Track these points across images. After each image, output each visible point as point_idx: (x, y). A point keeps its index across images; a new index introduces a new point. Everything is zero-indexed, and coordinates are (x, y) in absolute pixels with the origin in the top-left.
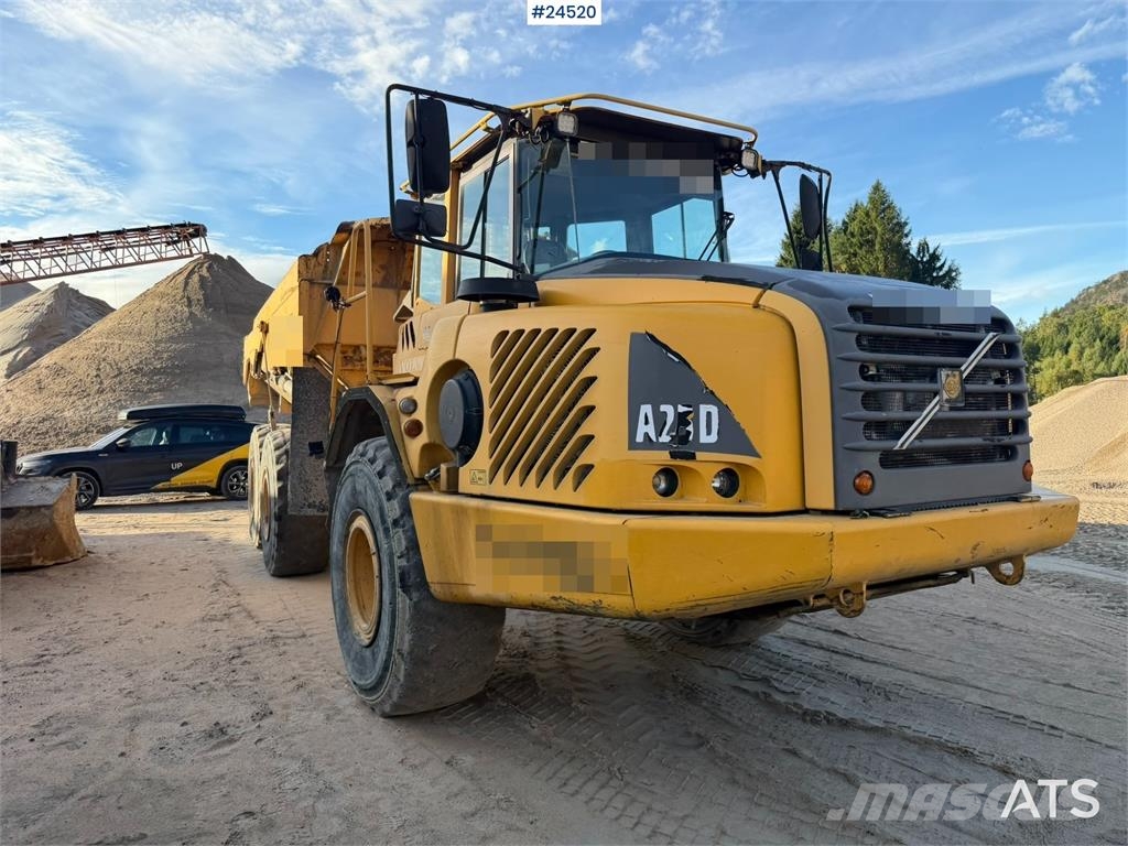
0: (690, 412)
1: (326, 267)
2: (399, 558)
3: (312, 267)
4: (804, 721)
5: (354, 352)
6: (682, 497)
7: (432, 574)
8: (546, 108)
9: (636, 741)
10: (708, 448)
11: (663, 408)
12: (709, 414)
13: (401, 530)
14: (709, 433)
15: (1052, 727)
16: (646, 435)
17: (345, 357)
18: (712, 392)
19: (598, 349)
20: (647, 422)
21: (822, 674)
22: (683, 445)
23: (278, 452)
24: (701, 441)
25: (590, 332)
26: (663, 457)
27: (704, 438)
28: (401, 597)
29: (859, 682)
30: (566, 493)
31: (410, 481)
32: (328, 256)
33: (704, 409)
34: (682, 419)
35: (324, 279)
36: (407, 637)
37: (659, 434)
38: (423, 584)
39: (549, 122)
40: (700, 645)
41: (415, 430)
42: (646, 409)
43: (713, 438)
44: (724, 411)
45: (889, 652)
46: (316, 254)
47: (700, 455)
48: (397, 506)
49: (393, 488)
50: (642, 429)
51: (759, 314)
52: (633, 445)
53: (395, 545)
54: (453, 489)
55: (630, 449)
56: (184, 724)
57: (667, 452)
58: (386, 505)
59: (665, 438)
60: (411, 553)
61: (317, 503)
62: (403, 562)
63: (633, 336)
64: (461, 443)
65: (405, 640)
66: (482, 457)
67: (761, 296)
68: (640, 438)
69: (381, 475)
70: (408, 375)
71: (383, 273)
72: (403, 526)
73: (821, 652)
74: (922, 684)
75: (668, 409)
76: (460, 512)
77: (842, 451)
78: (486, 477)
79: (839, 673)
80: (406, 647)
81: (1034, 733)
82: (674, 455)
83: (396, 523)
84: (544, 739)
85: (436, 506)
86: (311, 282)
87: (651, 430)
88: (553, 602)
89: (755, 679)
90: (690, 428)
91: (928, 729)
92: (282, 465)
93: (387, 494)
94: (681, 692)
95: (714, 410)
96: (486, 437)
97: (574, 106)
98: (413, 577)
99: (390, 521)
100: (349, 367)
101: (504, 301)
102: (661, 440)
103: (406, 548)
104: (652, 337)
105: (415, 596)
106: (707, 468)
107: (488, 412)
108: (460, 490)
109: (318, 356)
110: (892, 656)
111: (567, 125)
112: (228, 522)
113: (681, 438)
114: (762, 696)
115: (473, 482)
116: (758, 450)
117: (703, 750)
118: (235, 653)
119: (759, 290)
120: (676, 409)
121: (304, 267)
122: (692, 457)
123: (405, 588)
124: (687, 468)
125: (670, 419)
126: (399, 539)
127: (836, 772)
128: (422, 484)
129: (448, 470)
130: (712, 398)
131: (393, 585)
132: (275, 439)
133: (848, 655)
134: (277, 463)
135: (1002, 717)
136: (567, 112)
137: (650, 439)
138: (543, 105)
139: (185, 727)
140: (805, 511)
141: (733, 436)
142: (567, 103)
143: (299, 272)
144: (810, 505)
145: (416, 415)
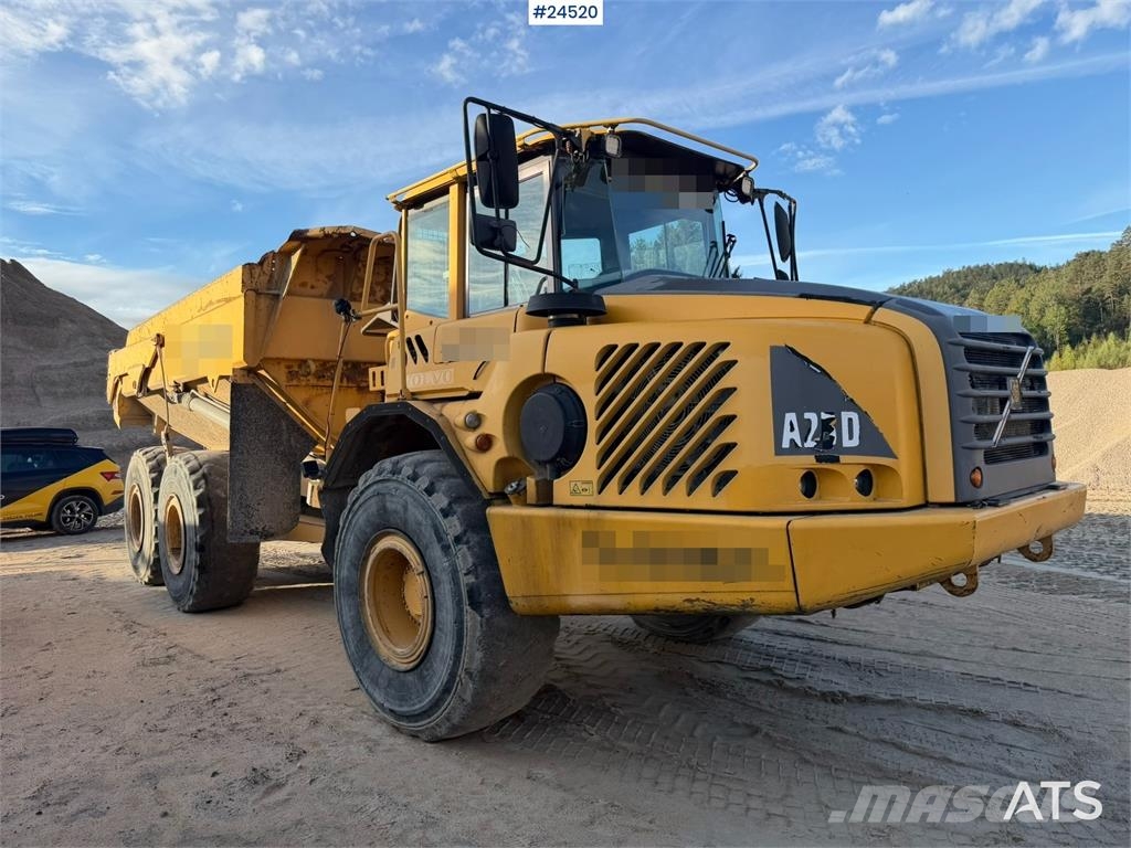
0: (833, 419)
1: (271, 276)
2: (466, 574)
3: (256, 276)
4: (826, 701)
5: (300, 367)
6: (820, 498)
7: (514, 586)
8: (592, 129)
9: (692, 736)
10: (850, 451)
11: (807, 415)
12: (850, 420)
13: (465, 547)
14: (851, 437)
15: (1025, 684)
16: (792, 441)
17: (290, 372)
18: (852, 400)
19: (736, 362)
20: (792, 429)
21: (815, 660)
22: (827, 450)
23: (194, 477)
24: (844, 445)
25: (724, 346)
26: (809, 461)
27: (847, 443)
28: (471, 618)
29: (847, 663)
30: (704, 497)
31: (486, 496)
32: (273, 265)
33: (845, 416)
34: (825, 426)
35: (269, 289)
36: (479, 655)
37: (804, 439)
38: (502, 599)
39: (597, 142)
40: (687, 643)
41: (485, 444)
42: (791, 417)
43: (855, 442)
44: (865, 418)
45: (852, 634)
46: (261, 263)
47: (843, 459)
48: (457, 523)
49: (450, 504)
50: (787, 436)
51: (870, 329)
52: (779, 451)
53: (459, 562)
54: (545, 499)
55: (777, 454)
56: (214, 774)
57: (813, 457)
58: (444, 523)
59: (810, 444)
60: (479, 569)
61: (260, 529)
62: (471, 579)
63: (774, 350)
64: (558, 455)
65: (474, 657)
66: (587, 467)
67: (872, 313)
68: (786, 444)
69: (430, 491)
70: (462, 389)
71: (330, 283)
72: (467, 542)
73: (797, 640)
74: (903, 660)
75: (811, 416)
76: (560, 524)
77: (959, 450)
78: (595, 488)
79: (827, 657)
80: (475, 666)
81: (1014, 691)
82: (819, 460)
83: (458, 540)
84: (606, 744)
85: (525, 522)
86: (258, 293)
87: (796, 436)
88: (687, 604)
89: (757, 670)
90: (834, 434)
91: (932, 697)
92: (201, 490)
93: (442, 510)
94: (702, 688)
95: (855, 416)
96: (592, 449)
97: (617, 129)
98: (483, 595)
99: (450, 539)
100: (295, 382)
101: (576, 316)
102: (807, 445)
103: (474, 564)
104: (792, 349)
105: (486, 612)
106: (850, 467)
107: (593, 425)
108: (555, 502)
109: (262, 372)
110: (860, 638)
111: (612, 146)
112: (84, 559)
113: (826, 444)
114: (776, 684)
115: (574, 493)
116: (895, 452)
117: (759, 737)
118: (211, 696)
119: (870, 308)
120: (819, 416)
121: (248, 276)
122: (836, 460)
123: (475, 605)
124: (834, 471)
125: (814, 426)
126: (464, 557)
127: (884, 741)
128: (501, 497)
129: (537, 483)
130: (852, 405)
131: (459, 603)
132: (187, 463)
133: (822, 641)
134: (195, 488)
135: (983, 681)
136: (612, 133)
137: (796, 444)
138: (589, 126)
139: (217, 777)
140: (926, 505)
141: (873, 440)
142: (613, 126)
143: (243, 282)
144: (931, 499)
145: (485, 429)
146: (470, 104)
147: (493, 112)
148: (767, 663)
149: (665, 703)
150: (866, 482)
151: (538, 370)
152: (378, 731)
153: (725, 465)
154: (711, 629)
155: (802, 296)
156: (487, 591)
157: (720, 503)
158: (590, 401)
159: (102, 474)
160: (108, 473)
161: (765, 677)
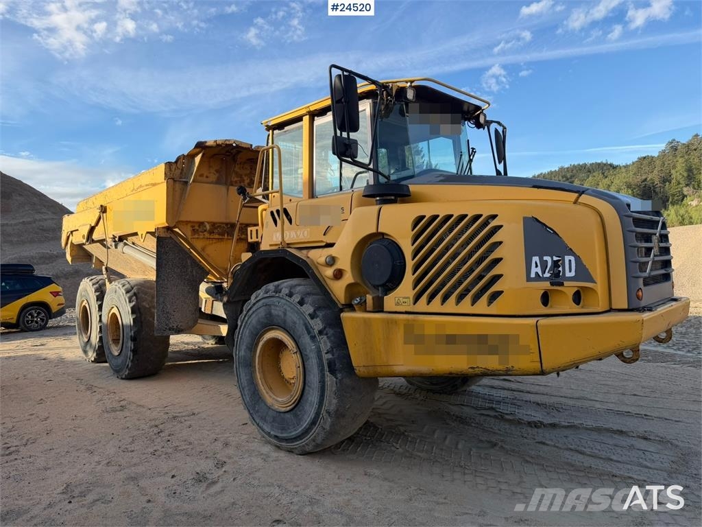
0: (559, 260)
1: (182, 170)
2: (326, 353)
3: (173, 170)
4: (531, 427)
5: (199, 226)
6: (551, 307)
7: (358, 359)
8: (398, 84)
9: (456, 448)
10: (571, 279)
11: (545, 258)
12: (570, 261)
13: (325, 337)
14: (570, 271)
15: (645, 415)
16: (537, 273)
17: (193, 230)
18: (571, 249)
19: (502, 226)
20: (537, 266)
21: (519, 403)
22: (557, 278)
23: (128, 295)
24: (567, 276)
25: (494, 217)
26: (547, 285)
27: (568, 274)
28: (329, 378)
29: (538, 404)
30: (482, 306)
31: (341, 307)
32: (183, 163)
33: (567, 258)
34: (556, 264)
35: (181, 178)
36: (334, 401)
37: (544, 272)
38: (349, 368)
39: (402, 91)
40: (441, 394)
41: (339, 275)
42: (536, 259)
43: (573, 274)
44: (578, 259)
46: (176, 162)
47: (566, 283)
48: (320, 322)
49: (315, 311)
50: (534, 270)
51: (577, 207)
52: (529, 279)
53: (322, 346)
54: (379, 307)
55: (527, 281)
56: (173, 477)
57: (549, 283)
58: (312, 322)
59: (547, 275)
60: (334, 350)
62: (330, 356)
63: (525, 219)
64: (387, 282)
65: (331, 402)
66: (406, 288)
67: (578, 198)
68: (533, 275)
69: (301, 303)
70: (322, 241)
71: (217, 175)
72: (327, 334)
73: (506, 391)
74: (571, 402)
75: (548, 259)
76: (389, 323)
77: (630, 278)
78: (412, 301)
79: (526, 401)
80: (333, 408)
81: (640, 419)
82: (552, 284)
83: (320, 332)
84: (408, 454)
85: (366, 322)
86: (175, 181)
87: (539, 270)
88: (470, 370)
89: (485, 409)
90: (560, 269)
91: (590, 423)
92: (134, 303)
93: (310, 315)
94: (455, 420)
95: (572, 258)
96: (409, 278)
97: (413, 84)
98: (337, 365)
99: (316, 332)
100: (196, 236)
101: (393, 198)
102: (545, 276)
103: (331, 347)
104: (536, 219)
105: (339, 375)
106: (569, 288)
107: (410, 264)
108: (385, 310)
109: (177, 230)
110: (542, 389)
111: (410, 95)
112: (46, 347)
113: (556, 275)
114: (500, 417)
115: (397, 304)
116: (595, 280)
117: (497, 448)
119: (576, 195)
120: (552, 258)
121: (168, 170)
122: (562, 284)
123: (332, 371)
124: (558, 290)
125: (549, 264)
126: (325, 342)
127: (571, 449)
128: (350, 307)
129: (373, 298)
130: (571, 252)
131: (322, 371)
132: (123, 286)
133: (520, 391)
134: (130, 302)
135: (619, 413)
136: (410, 86)
137: (539, 275)
138: (396, 82)
140: (611, 310)
141: (583, 272)
142: (412, 82)
143: (165, 173)
144: (614, 307)
145: (338, 266)
146: (333, 69)
147: (345, 73)
148: (491, 405)
149: (436, 430)
150: (577, 298)
151: (374, 231)
152: (267, 449)
153: (495, 288)
154: (456, 385)
155: (534, 187)
156: (340, 362)
157: (493, 309)
158: (408, 249)
159: (51, 293)
160: (55, 292)
161: (492, 413)
